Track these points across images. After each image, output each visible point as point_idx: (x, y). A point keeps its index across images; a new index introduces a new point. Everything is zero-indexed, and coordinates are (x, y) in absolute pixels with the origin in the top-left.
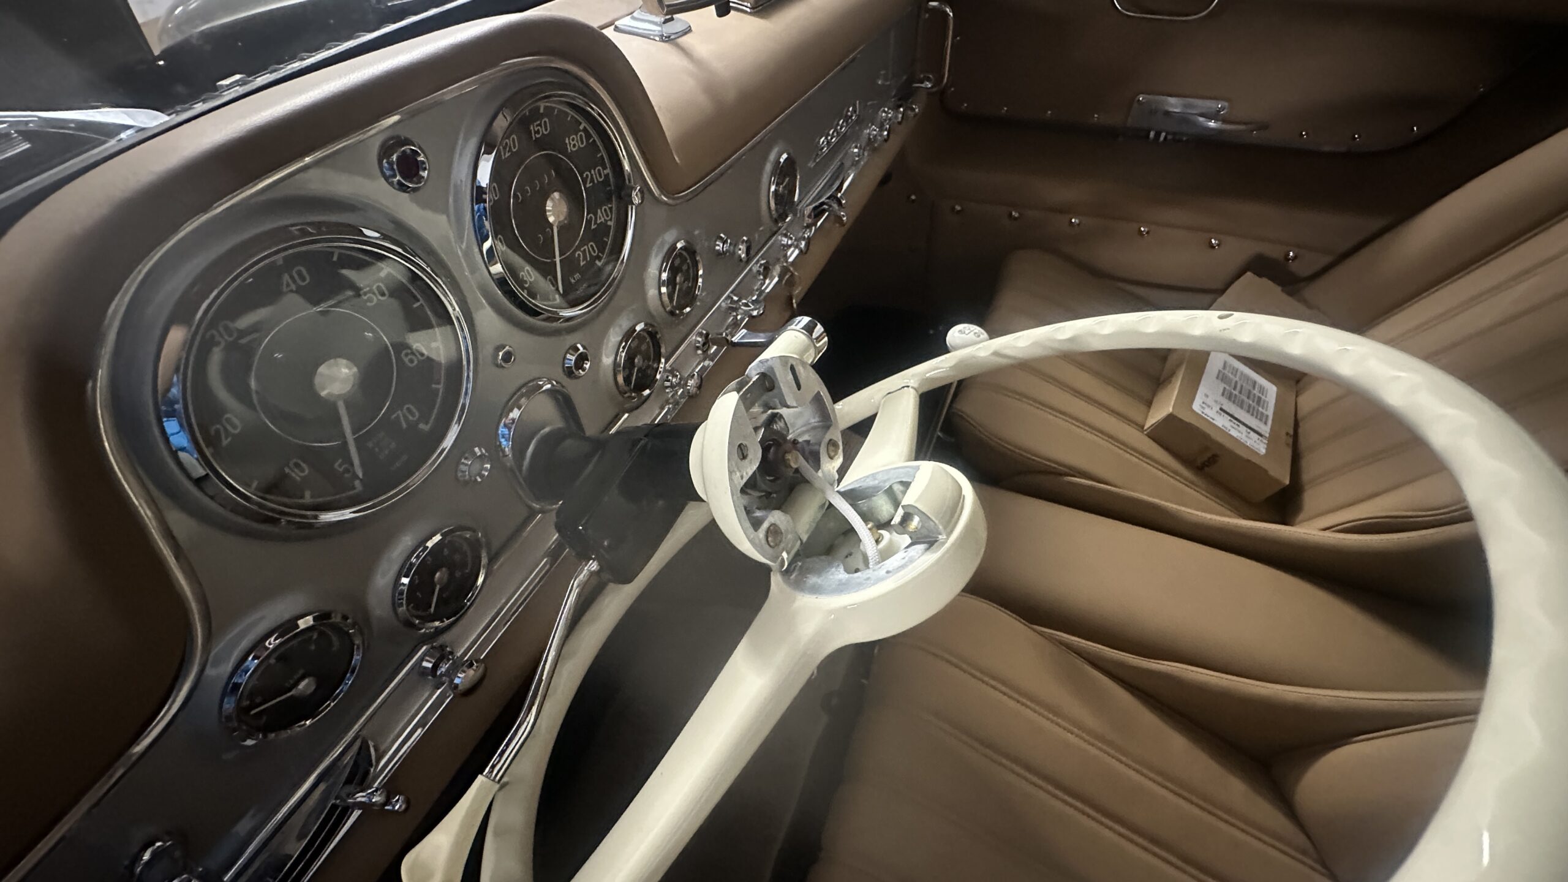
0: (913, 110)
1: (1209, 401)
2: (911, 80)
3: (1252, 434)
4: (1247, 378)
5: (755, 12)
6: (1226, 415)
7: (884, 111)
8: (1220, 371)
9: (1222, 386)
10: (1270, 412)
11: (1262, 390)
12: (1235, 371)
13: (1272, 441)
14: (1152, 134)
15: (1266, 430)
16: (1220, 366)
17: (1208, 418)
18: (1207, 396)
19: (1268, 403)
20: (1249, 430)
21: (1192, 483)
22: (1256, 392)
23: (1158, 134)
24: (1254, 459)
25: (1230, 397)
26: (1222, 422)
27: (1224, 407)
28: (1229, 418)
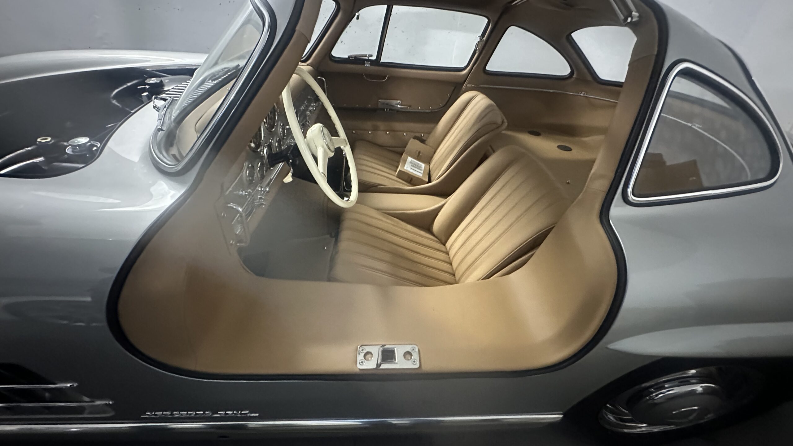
1: (408, 167)
4: (417, 163)
7: (313, 104)
9: (411, 164)
10: (423, 169)
11: (421, 165)
12: (414, 162)
13: (423, 174)
14: (385, 110)
15: (422, 172)
16: (410, 160)
17: (408, 170)
19: (422, 167)
20: (418, 172)
22: (419, 165)
23: (387, 110)
24: (420, 178)
25: (413, 166)
26: (412, 171)
27: (412, 168)
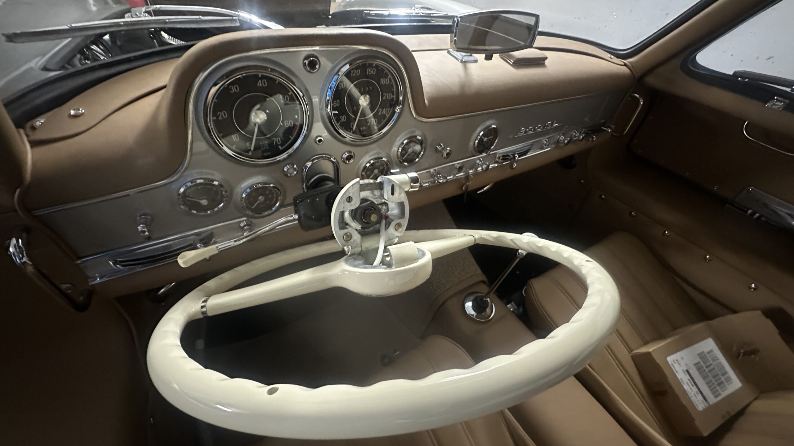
0: (593, 138)
1: (682, 363)
2: (604, 125)
3: (700, 397)
4: (722, 368)
5: (515, 65)
6: (688, 375)
7: (575, 132)
8: (703, 352)
9: (699, 360)
10: (724, 394)
11: (729, 380)
12: (716, 359)
13: (711, 409)
14: (750, 212)
15: (712, 400)
16: (706, 350)
17: (674, 369)
18: (682, 358)
19: (727, 389)
20: (699, 392)
21: (643, 396)
22: (723, 379)
23: (753, 213)
24: (690, 408)
25: (700, 369)
26: (682, 377)
27: (690, 371)
28: (689, 378)
